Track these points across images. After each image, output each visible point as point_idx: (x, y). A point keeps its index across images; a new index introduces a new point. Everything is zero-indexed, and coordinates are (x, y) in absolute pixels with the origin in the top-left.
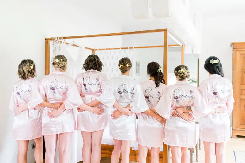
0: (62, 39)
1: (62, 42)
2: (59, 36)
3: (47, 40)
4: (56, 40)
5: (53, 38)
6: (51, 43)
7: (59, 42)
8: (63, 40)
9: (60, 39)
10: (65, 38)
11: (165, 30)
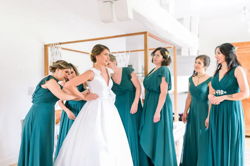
0: (58, 44)
1: (58, 48)
2: (55, 42)
3: (46, 46)
4: (53, 45)
5: (51, 44)
6: (49, 48)
7: (56, 47)
8: (59, 46)
9: (56, 44)
10: (60, 44)
11: (145, 33)
